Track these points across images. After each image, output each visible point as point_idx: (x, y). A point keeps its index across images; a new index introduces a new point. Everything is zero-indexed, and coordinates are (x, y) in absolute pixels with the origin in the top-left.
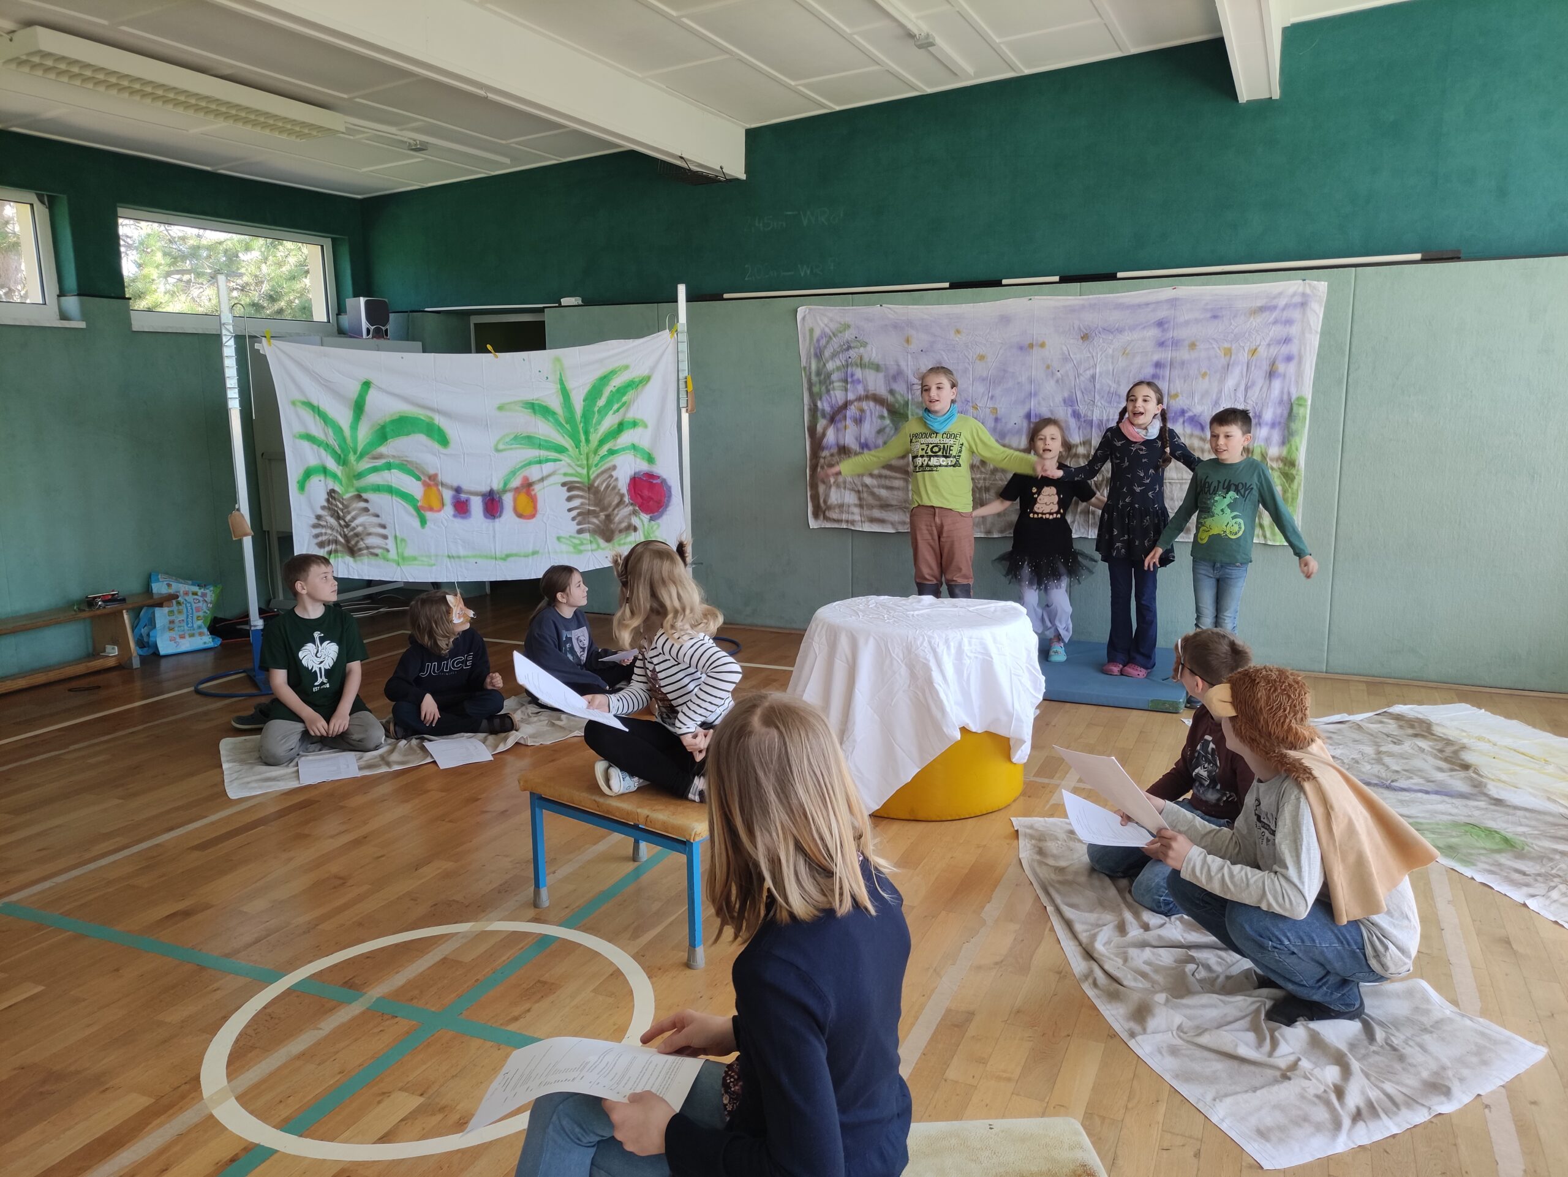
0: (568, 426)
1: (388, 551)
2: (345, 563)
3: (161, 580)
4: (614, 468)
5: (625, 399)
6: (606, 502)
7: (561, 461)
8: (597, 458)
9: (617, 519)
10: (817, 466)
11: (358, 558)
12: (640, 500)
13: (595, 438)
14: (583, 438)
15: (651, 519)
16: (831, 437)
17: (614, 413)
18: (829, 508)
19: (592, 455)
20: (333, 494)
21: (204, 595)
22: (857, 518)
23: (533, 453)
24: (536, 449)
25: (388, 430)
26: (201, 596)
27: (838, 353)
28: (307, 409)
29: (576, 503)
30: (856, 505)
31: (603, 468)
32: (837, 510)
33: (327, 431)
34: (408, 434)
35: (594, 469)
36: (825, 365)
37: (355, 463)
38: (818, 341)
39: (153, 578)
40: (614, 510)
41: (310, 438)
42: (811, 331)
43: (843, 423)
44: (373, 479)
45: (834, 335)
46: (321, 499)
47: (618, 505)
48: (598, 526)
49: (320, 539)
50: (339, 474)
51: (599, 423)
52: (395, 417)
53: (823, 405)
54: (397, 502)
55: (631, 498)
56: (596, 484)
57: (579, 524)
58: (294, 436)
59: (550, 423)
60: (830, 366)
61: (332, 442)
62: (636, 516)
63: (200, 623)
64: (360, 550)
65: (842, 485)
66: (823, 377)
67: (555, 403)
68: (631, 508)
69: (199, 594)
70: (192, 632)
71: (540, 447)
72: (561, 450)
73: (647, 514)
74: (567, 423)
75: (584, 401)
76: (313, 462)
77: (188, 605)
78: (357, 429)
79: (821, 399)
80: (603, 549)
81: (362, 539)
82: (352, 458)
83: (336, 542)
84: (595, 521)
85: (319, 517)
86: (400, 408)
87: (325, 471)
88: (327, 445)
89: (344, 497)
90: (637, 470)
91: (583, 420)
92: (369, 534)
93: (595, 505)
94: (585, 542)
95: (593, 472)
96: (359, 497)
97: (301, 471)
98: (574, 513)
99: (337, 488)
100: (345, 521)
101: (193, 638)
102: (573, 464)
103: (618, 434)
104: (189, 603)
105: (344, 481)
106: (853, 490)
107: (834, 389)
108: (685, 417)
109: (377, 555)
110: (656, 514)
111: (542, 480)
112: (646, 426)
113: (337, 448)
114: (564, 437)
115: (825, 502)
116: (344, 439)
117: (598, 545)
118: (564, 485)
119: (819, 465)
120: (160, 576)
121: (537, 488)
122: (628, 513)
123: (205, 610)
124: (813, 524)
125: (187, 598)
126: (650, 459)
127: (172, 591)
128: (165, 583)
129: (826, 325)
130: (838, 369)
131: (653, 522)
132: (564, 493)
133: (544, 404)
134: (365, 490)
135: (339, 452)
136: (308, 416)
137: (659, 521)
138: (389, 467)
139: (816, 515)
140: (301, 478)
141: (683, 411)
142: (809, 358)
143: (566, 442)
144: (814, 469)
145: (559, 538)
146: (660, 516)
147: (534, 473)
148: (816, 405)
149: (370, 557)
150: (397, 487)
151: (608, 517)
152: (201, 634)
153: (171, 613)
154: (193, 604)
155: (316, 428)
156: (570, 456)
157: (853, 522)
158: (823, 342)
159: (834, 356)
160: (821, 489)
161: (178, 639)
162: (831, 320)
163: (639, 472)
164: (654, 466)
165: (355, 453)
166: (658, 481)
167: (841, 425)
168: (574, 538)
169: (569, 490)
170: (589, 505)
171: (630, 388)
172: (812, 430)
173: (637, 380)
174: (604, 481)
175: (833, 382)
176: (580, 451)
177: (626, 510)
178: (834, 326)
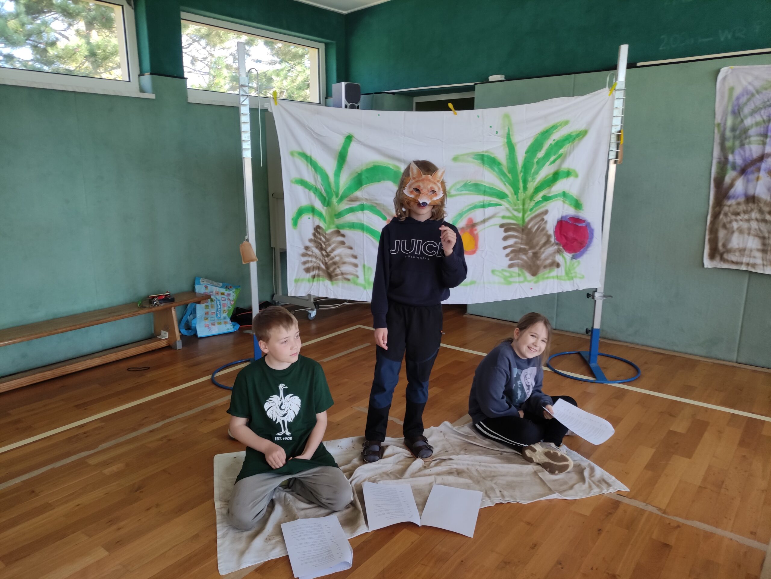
0: (510, 176)
1: (357, 277)
2: (325, 285)
3: (201, 283)
4: (546, 212)
5: (561, 151)
6: (535, 242)
7: (501, 205)
8: (533, 204)
9: (543, 256)
10: (719, 213)
11: (334, 282)
12: (564, 241)
13: (532, 186)
14: (521, 185)
15: (574, 258)
16: (739, 186)
17: (550, 164)
18: (729, 251)
19: (527, 201)
20: (318, 230)
21: (229, 295)
22: (759, 261)
23: (479, 198)
24: (480, 194)
25: (363, 177)
26: (227, 296)
27: (760, 109)
28: (302, 159)
29: (511, 242)
30: (758, 250)
31: (537, 213)
32: (737, 254)
33: (316, 178)
34: (379, 181)
35: (529, 213)
36: (742, 121)
37: (336, 204)
38: (738, 98)
39: (196, 282)
40: (541, 248)
41: (303, 183)
42: (732, 89)
43: (756, 175)
44: (350, 218)
45: (758, 92)
46: (309, 233)
47: (545, 244)
48: (526, 262)
49: (308, 265)
50: (324, 213)
51: (537, 173)
52: (369, 167)
53: (736, 158)
54: (366, 236)
55: (557, 239)
56: (529, 226)
57: (511, 260)
58: (292, 181)
59: (495, 173)
60: (748, 122)
61: (319, 186)
62: (560, 254)
63: (225, 315)
64: (337, 275)
65: (746, 231)
66: (738, 132)
67: (502, 155)
68: (556, 247)
69: (226, 294)
70: (220, 321)
71: (485, 193)
72: (502, 196)
73: (569, 253)
74: (509, 173)
75: (526, 153)
76: (304, 203)
77: (218, 302)
78: (340, 176)
79: (733, 152)
80: (529, 281)
81: (339, 267)
82: (334, 200)
83: (319, 268)
84: (524, 257)
85: (307, 248)
86: (374, 158)
87: (313, 210)
88: (316, 189)
89: (327, 232)
90: (564, 214)
91: (523, 170)
92: (344, 263)
93: (526, 244)
94: (514, 275)
95: (528, 216)
96: (338, 233)
97: (295, 210)
98: (508, 250)
99: (322, 225)
100: (326, 252)
101: (220, 326)
102: (511, 208)
103: (553, 183)
104: (219, 300)
105: (327, 219)
106: (757, 236)
107: (750, 143)
108: (613, 168)
109: (349, 280)
110: (577, 253)
111: (484, 221)
112: (577, 176)
113: (323, 192)
114: (505, 184)
115: (724, 245)
116: (329, 184)
117: (525, 278)
118: (501, 226)
119: (722, 212)
120: (201, 280)
121: (479, 228)
122: (553, 252)
123: (229, 305)
124: (708, 263)
125: (217, 297)
126: (577, 205)
127: (208, 291)
128: (204, 285)
129: (750, 83)
130: (757, 124)
131: (574, 260)
132: (501, 233)
133: (492, 156)
134: (343, 226)
135: (325, 195)
136: (302, 164)
137: (580, 259)
138: (362, 208)
139: (712, 256)
140: (295, 216)
141: (612, 162)
142: (725, 115)
143: (507, 190)
144: (716, 216)
145: (493, 271)
146: (581, 255)
147: (478, 216)
148: (726, 159)
149: (344, 281)
150: (368, 225)
151: (536, 255)
152: (226, 323)
153: (207, 306)
154: (221, 301)
155: (308, 176)
156: (509, 202)
157: (754, 265)
158: (744, 100)
159: (753, 112)
160: (722, 233)
161: (210, 326)
162: (757, 78)
163: (566, 216)
164: (581, 211)
165: (337, 196)
166: (583, 225)
167: (752, 177)
168: (506, 271)
169: (506, 231)
170: (521, 244)
171: (567, 142)
172: (719, 182)
173: (574, 134)
174: (536, 224)
175: (750, 137)
176: (517, 197)
177: (551, 249)
178: (758, 84)
